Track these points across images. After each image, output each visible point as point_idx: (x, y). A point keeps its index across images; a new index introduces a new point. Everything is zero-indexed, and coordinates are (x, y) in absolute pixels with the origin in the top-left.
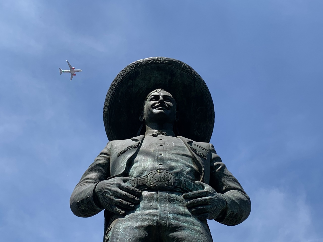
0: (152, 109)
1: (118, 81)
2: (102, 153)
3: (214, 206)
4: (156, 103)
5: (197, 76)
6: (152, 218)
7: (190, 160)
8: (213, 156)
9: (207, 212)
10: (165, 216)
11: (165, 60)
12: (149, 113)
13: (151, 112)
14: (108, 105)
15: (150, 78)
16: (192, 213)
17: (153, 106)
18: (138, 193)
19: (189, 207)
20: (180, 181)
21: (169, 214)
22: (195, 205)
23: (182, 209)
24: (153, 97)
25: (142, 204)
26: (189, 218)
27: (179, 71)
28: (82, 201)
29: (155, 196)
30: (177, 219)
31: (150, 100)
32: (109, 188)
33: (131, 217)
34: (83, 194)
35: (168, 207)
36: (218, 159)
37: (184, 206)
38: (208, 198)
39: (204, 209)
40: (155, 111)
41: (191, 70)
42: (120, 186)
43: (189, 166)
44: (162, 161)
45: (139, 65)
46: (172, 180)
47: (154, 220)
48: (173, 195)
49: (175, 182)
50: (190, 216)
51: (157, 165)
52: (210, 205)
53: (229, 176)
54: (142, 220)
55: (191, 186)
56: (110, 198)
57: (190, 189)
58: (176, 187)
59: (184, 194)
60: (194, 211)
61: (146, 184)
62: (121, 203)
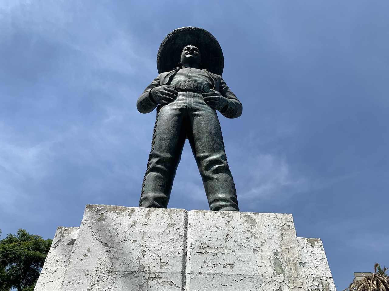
0: (185, 55)
1: (165, 41)
2: (155, 79)
3: (220, 102)
4: (188, 52)
5: (214, 38)
6: (183, 104)
7: (207, 78)
8: (221, 81)
9: (216, 104)
10: (191, 103)
11: (194, 28)
12: (184, 57)
13: (185, 57)
14: (159, 55)
15: (185, 39)
16: (207, 103)
17: (186, 54)
18: (175, 92)
19: (205, 100)
20: (201, 87)
21: (193, 102)
22: (209, 99)
23: (201, 101)
24: (186, 48)
25: (177, 98)
26: (205, 106)
27: (203, 35)
28: (143, 100)
29: (185, 94)
30: (198, 106)
31: (185, 51)
32: (158, 90)
33: (172, 104)
34: (144, 96)
35: (193, 99)
36: (224, 83)
37: (202, 100)
38: (217, 96)
39: (214, 102)
40: (187, 56)
41: (210, 34)
42: (165, 89)
43: (206, 81)
44: (190, 77)
45: (178, 31)
46: (196, 86)
47: (184, 105)
48: (196, 94)
49: (198, 87)
50: (206, 105)
51: (187, 79)
52: (217, 100)
53: (231, 92)
54: (178, 106)
55: (207, 90)
56: (159, 96)
57: (206, 92)
58: (198, 90)
59: (203, 94)
60: (208, 102)
61: (181, 88)
62: (166, 98)
